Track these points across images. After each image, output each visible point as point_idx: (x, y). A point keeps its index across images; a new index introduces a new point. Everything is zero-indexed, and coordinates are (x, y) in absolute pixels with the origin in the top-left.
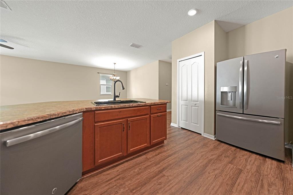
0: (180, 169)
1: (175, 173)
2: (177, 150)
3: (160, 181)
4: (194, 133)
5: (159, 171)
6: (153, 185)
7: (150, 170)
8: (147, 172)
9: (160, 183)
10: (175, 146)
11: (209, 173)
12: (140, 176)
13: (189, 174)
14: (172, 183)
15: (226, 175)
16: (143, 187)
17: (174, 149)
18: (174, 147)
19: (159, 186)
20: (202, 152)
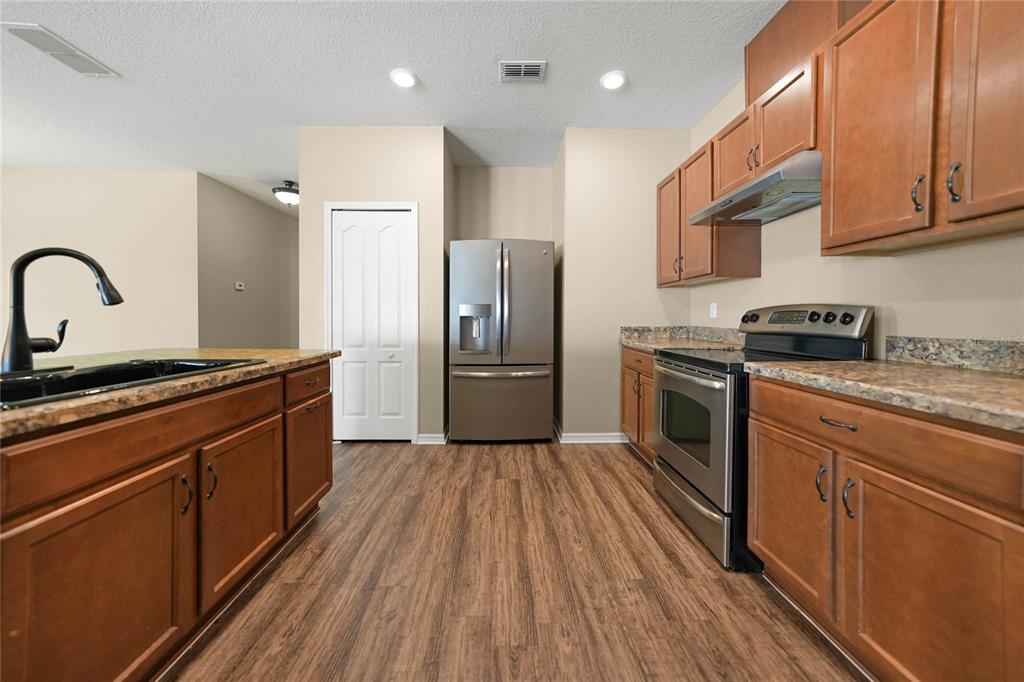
0: (417, 548)
1: (412, 564)
2: (374, 507)
3: (386, 610)
4: (389, 444)
5: (363, 590)
6: (373, 634)
7: (331, 609)
8: (322, 623)
9: (389, 613)
10: (362, 500)
11: (478, 517)
12: (307, 650)
13: (443, 544)
14: (421, 589)
15: (504, 503)
16: (346, 666)
17: (365, 509)
18: (360, 503)
19: (392, 622)
20: (437, 482)
